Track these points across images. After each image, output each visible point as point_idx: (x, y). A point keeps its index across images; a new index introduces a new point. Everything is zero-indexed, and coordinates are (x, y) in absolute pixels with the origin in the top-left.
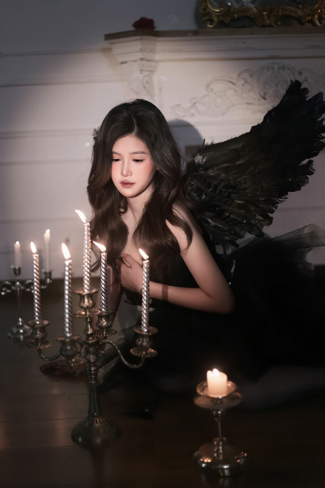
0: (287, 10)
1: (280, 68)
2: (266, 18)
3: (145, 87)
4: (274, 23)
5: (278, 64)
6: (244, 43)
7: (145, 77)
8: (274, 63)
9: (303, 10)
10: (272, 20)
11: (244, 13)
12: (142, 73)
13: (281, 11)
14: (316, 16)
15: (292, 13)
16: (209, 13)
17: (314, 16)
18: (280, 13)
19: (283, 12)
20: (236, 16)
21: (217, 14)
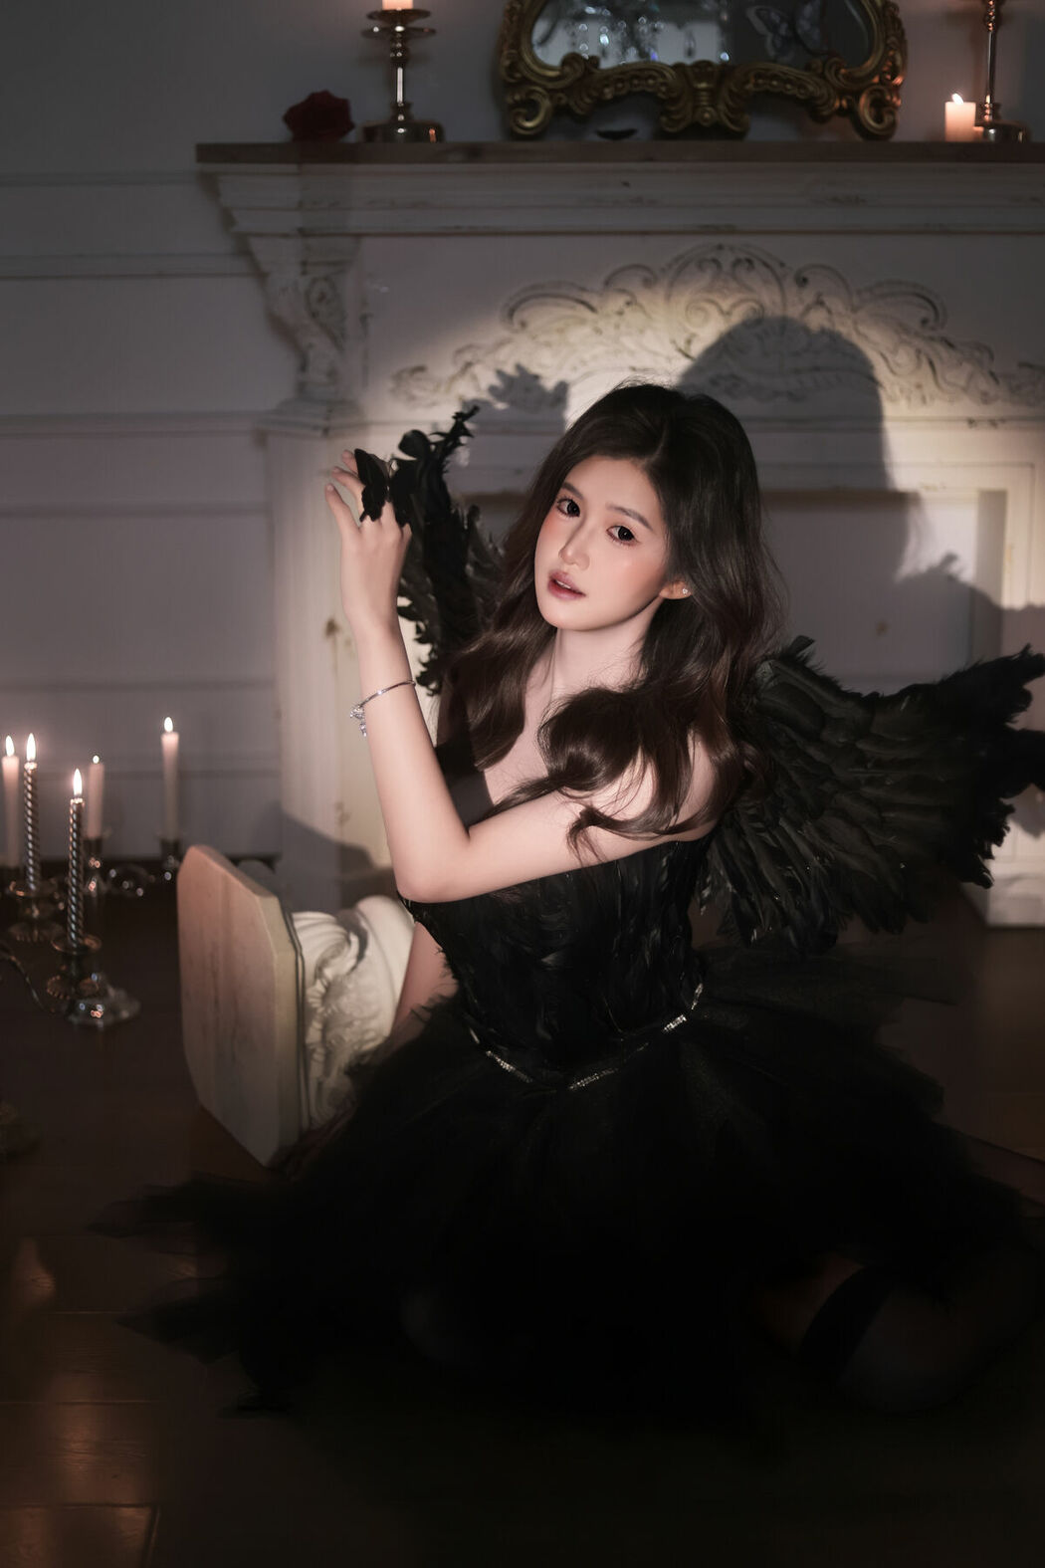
0: (775, 77)
1: (737, 263)
2: (704, 98)
3: (314, 315)
4: (728, 117)
5: (732, 249)
6: (626, 184)
7: (314, 281)
8: (720, 247)
9: (822, 76)
10: (721, 107)
11: (636, 82)
12: (304, 273)
13: (753, 81)
14: (864, 101)
15: (789, 86)
16: (525, 81)
17: (857, 96)
18: (750, 86)
19: (760, 81)
20: (608, 93)
21: (550, 85)
